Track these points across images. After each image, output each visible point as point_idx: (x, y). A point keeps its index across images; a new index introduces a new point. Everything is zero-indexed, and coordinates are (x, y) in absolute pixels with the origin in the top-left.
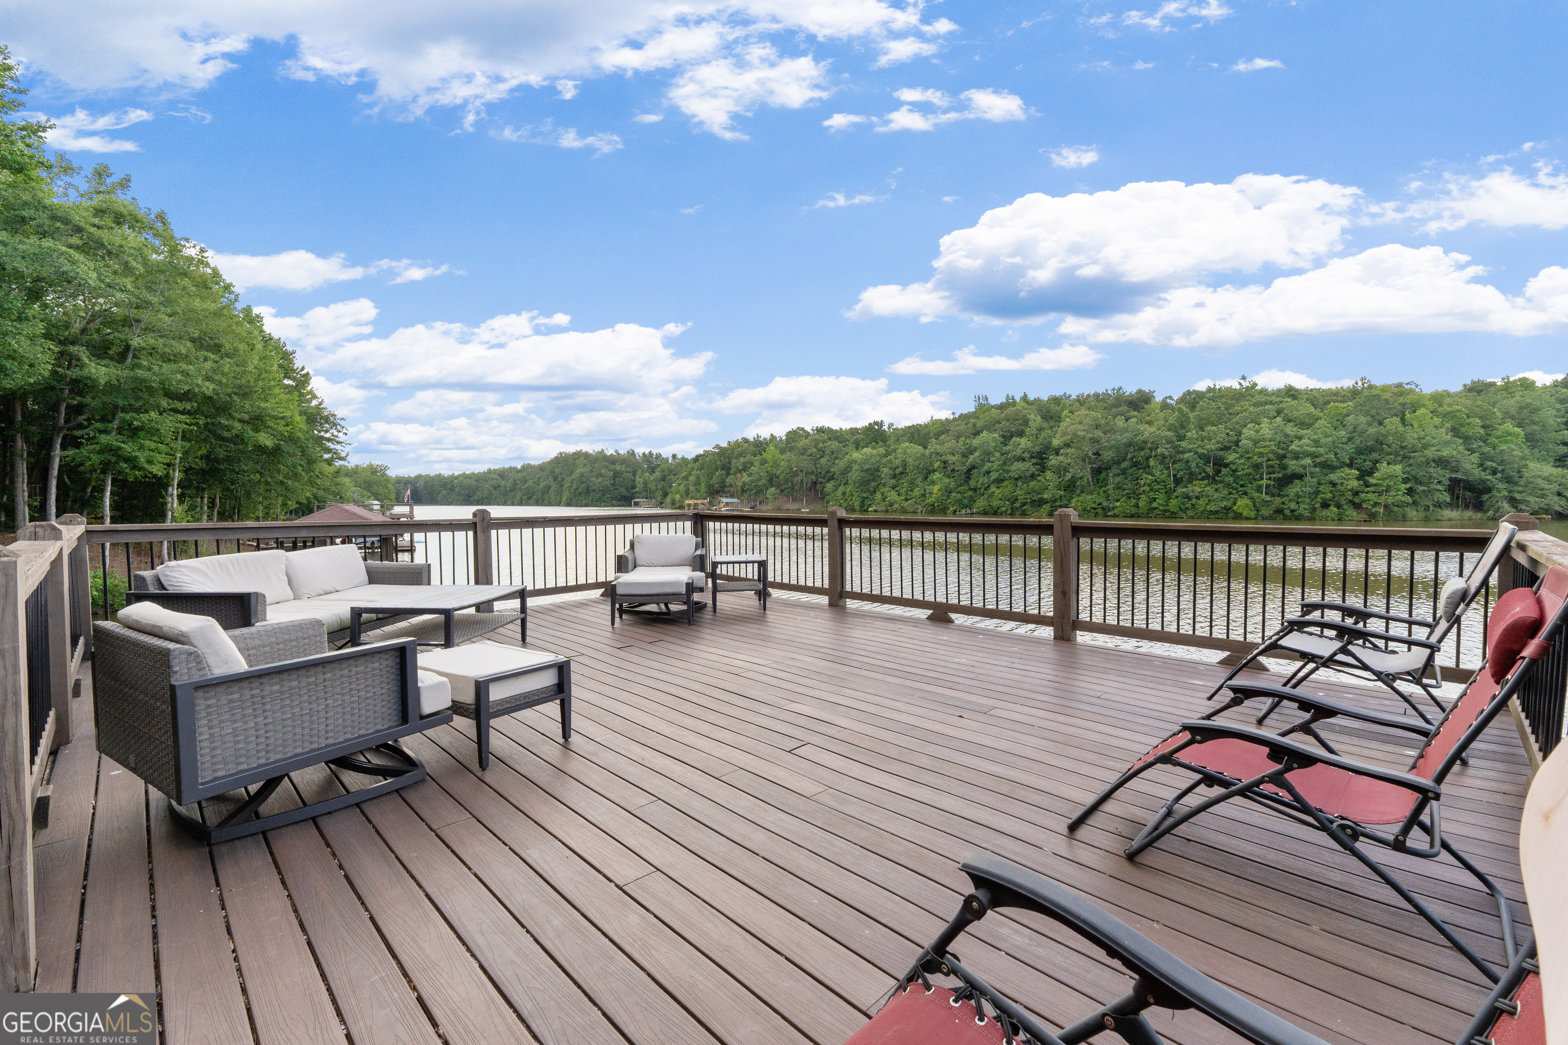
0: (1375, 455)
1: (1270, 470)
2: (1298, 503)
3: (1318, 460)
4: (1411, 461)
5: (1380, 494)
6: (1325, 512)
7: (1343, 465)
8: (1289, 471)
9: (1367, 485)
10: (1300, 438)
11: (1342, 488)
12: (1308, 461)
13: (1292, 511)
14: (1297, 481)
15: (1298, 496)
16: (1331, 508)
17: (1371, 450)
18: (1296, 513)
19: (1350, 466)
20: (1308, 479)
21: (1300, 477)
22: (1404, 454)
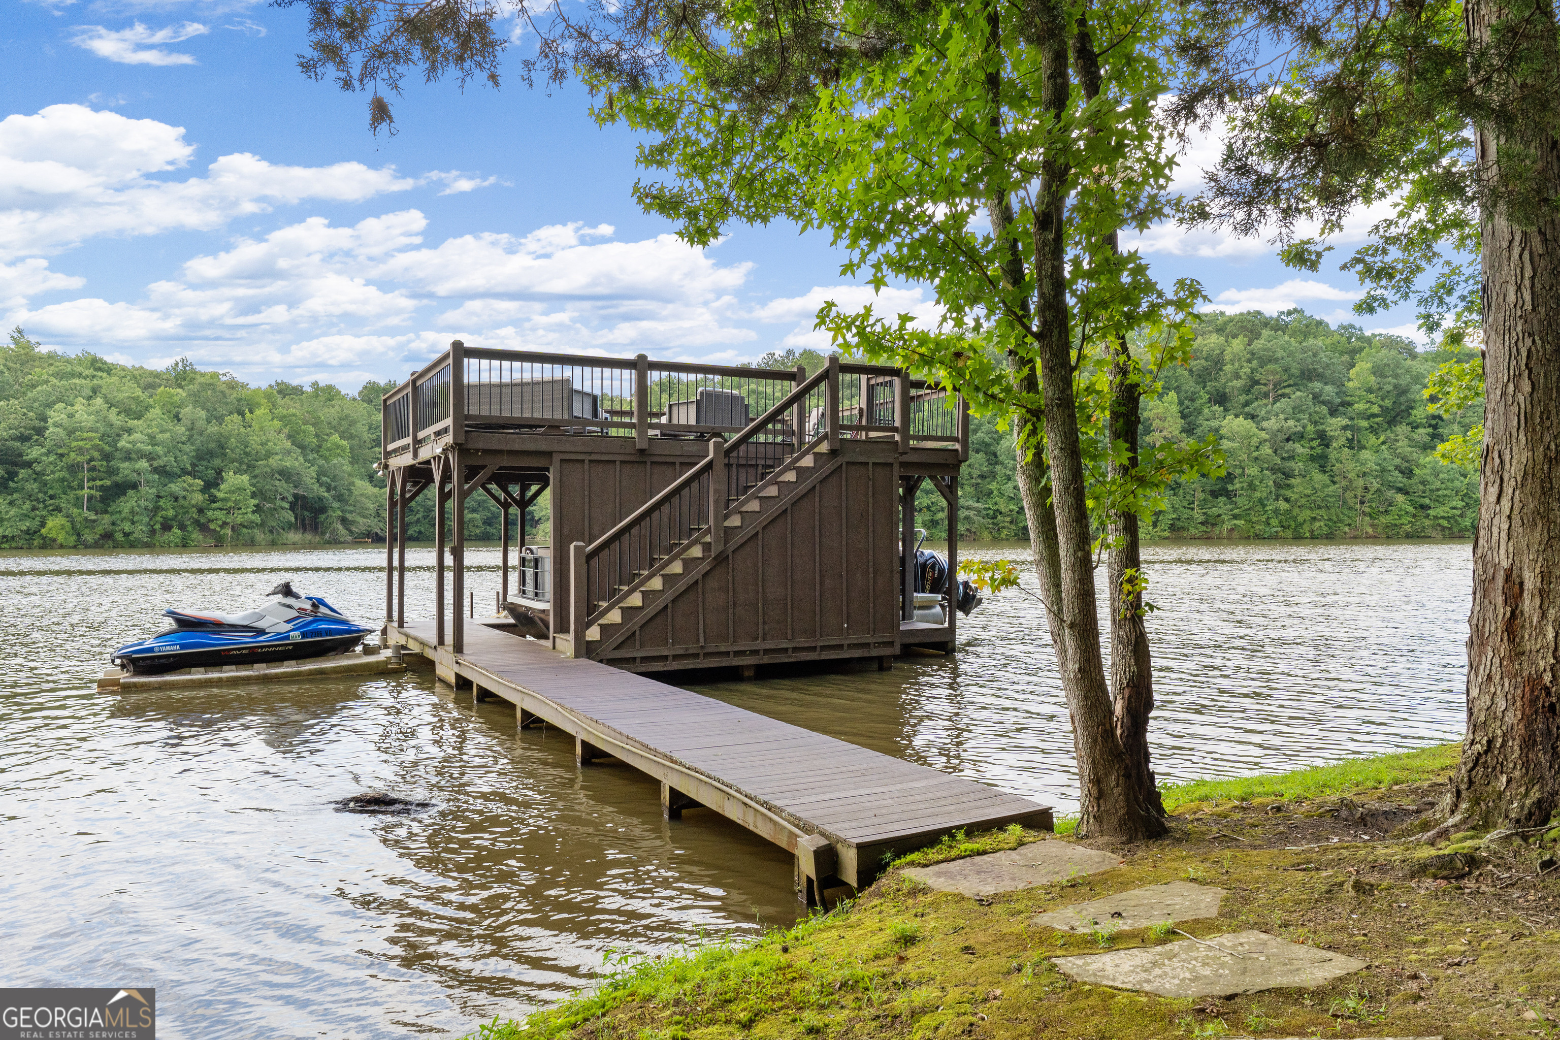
0: (217, 462)
1: (94, 474)
2: (133, 523)
3: (155, 464)
4: (257, 472)
5: (228, 511)
6: (167, 537)
7: (185, 472)
8: (119, 479)
9: (213, 499)
10: (129, 431)
11: (186, 503)
12: (143, 464)
13: (126, 535)
14: (131, 492)
15: (132, 512)
16: (175, 530)
17: (211, 454)
18: (131, 538)
19: (193, 474)
20: (143, 489)
21: (134, 486)
22: (247, 462)
